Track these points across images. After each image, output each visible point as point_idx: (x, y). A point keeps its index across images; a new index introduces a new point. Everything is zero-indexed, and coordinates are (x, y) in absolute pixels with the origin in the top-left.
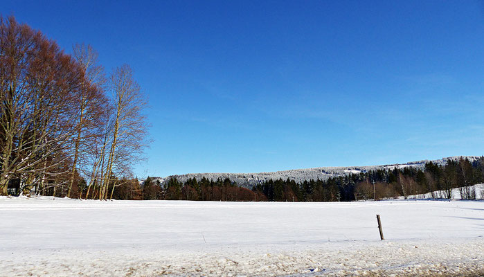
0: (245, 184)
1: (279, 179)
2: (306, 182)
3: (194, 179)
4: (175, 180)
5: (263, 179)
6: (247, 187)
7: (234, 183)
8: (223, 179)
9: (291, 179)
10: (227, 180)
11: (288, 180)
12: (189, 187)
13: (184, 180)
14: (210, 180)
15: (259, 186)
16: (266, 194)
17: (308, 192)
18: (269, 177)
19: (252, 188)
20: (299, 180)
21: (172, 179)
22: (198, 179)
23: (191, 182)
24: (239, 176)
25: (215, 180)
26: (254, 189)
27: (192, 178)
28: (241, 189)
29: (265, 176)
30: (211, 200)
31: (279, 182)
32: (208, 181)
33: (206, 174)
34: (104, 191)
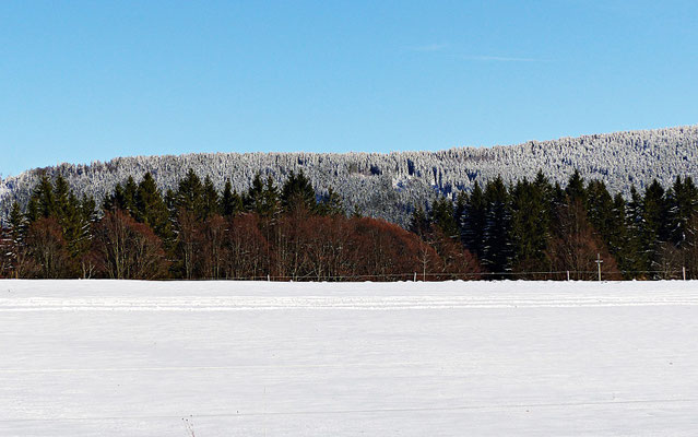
0: (376, 202)
1: (532, 178)
2: (655, 189)
3: (148, 180)
4: (61, 183)
5: (455, 177)
6: (387, 217)
7: (330, 198)
8: (279, 184)
9: (588, 178)
10: (298, 184)
11: (575, 181)
12: (125, 221)
13: (99, 187)
14: (219, 186)
15: (440, 211)
16: (474, 246)
17: (663, 234)
18: (488, 171)
19: (407, 219)
20: (624, 177)
21: (45, 185)
22: (165, 183)
23: (135, 197)
24: (353, 167)
25: (241, 187)
26: (420, 224)
27: (139, 178)
28: (362, 226)
29: (471, 166)
30: (222, 276)
31: (534, 192)
32: (210, 190)
33: (202, 159)
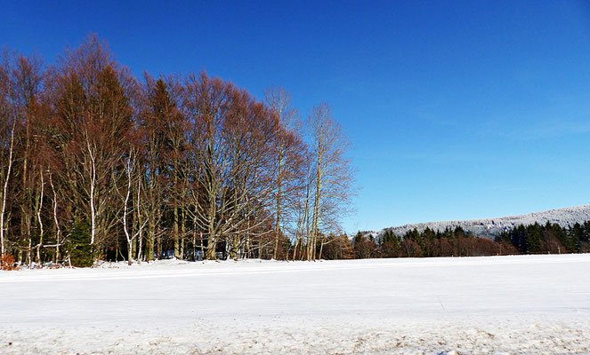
0: (483, 233)
1: (533, 224)
3: (415, 231)
4: (391, 232)
5: (509, 225)
6: (487, 237)
7: (469, 233)
8: (453, 229)
9: (552, 223)
10: (459, 229)
11: (548, 224)
12: (410, 242)
13: (402, 233)
14: (436, 231)
15: (504, 235)
16: (515, 244)
17: (582, 239)
18: (518, 223)
19: (493, 238)
20: (565, 222)
21: (387, 233)
22: (420, 231)
23: (412, 235)
24: (475, 224)
25: (442, 231)
26: (498, 239)
27: (412, 230)
28: (480, 241)
29: (513, 221)
30: (438, 256)
31: (534, 228)
32: (433, 232)
33: (430, 224)
34: (311, 250)
